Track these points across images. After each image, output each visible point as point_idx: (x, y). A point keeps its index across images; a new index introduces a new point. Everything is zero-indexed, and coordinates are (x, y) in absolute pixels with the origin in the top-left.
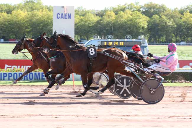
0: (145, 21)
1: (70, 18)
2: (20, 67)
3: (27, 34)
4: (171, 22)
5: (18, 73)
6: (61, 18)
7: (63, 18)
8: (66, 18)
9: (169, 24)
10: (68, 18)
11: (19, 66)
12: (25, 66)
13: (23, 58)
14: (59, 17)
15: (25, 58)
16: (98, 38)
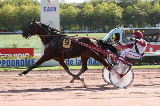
0: (120, 11)
1: (56, 11)
2: (13, 55)
3: (16, 26)
4: (143, 12)
5: (11, 60)
6: (48, 11)
7: (49, 11)
8: (52, 11)
9: (141, 14)
10: (54, 11)
11: (11, 54)
12: (16, 54)
13: (14, 47)
14: (46, 10)
15: (15, 47)
16: (120, 27)
